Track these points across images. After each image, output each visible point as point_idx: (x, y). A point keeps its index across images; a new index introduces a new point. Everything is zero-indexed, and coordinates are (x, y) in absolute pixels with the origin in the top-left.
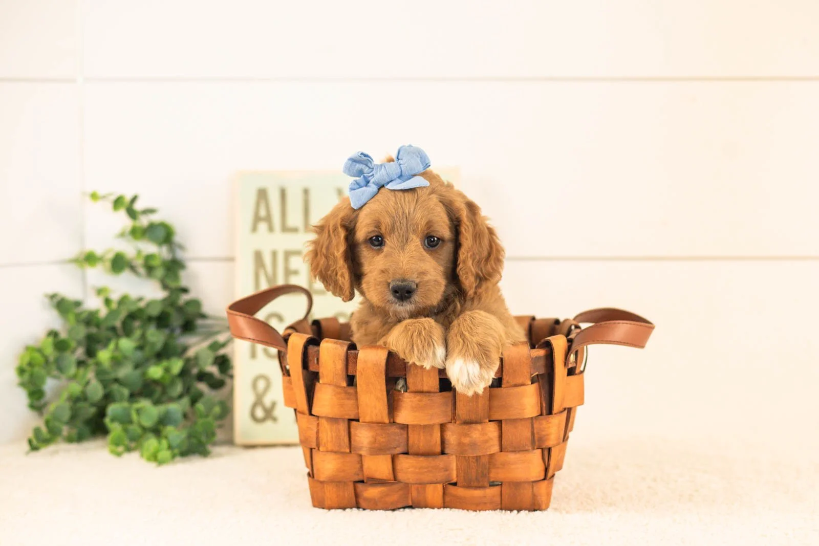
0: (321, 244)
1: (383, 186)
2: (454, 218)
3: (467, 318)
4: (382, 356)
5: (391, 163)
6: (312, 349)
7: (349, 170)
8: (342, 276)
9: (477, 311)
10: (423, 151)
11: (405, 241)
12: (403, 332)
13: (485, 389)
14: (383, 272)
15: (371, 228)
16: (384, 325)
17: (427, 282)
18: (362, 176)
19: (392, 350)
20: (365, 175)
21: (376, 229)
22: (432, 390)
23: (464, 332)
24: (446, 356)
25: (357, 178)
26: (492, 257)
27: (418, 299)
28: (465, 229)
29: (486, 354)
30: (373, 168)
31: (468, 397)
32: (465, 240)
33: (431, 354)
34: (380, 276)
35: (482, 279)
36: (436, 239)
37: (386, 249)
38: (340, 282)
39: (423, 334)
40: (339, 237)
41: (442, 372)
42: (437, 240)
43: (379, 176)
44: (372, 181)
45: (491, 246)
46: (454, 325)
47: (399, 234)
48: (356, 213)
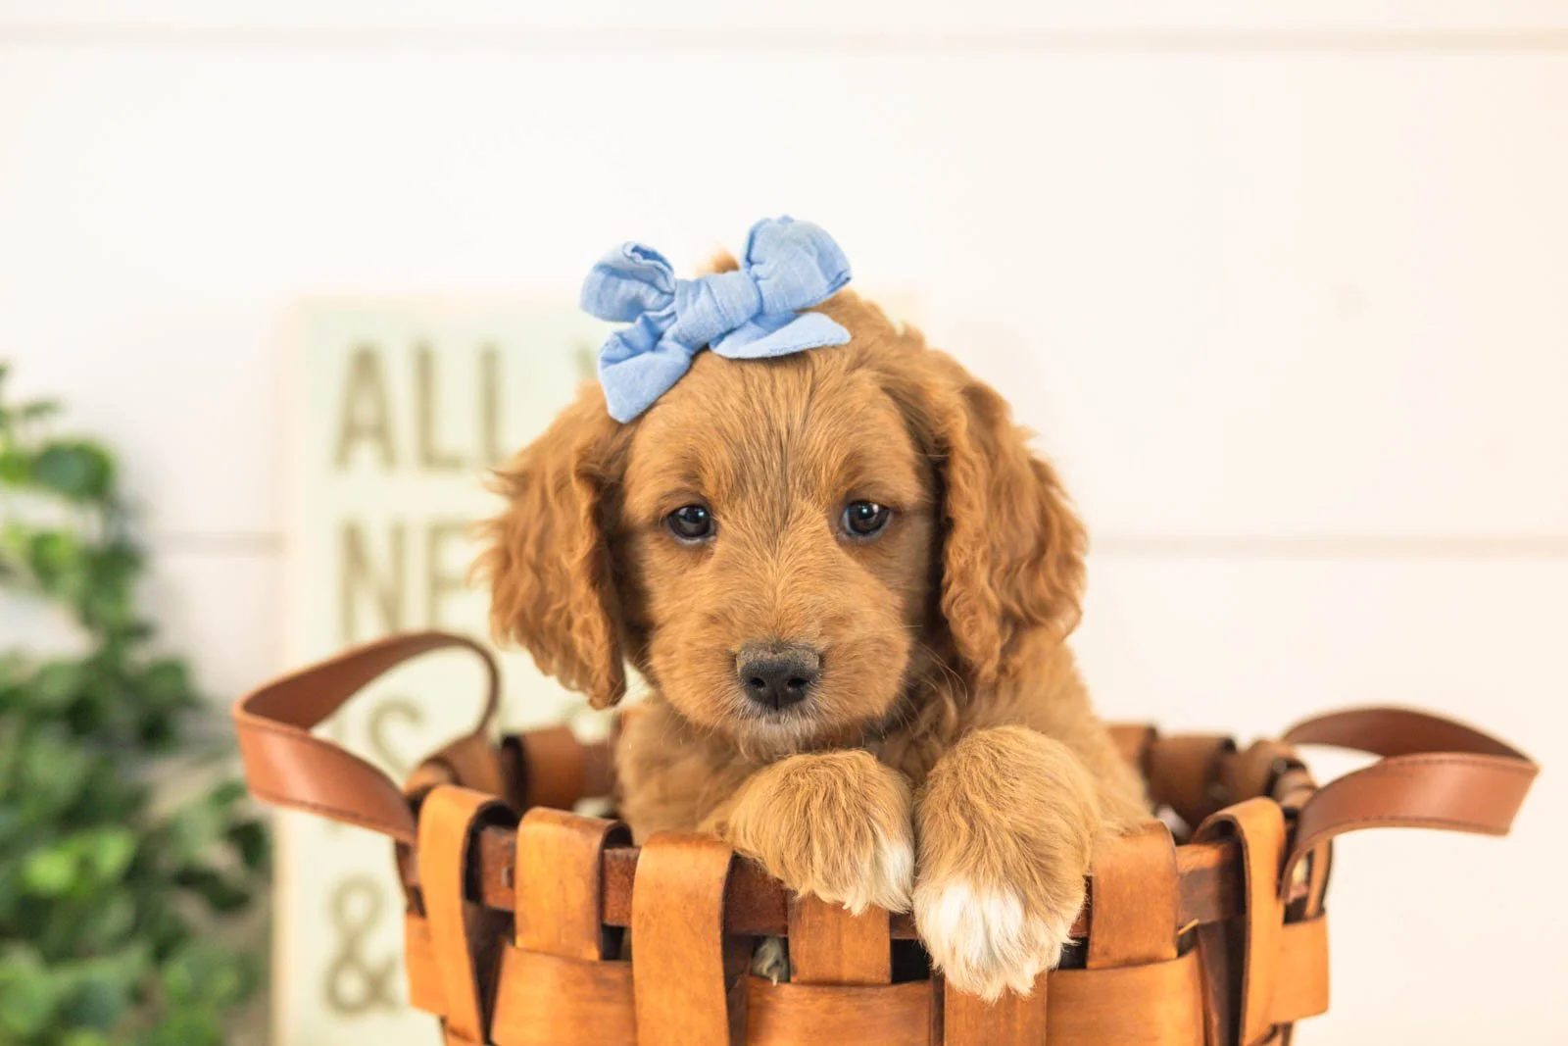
0: (520, 527)
1: (706, 348)
2: (930, 442)
3: (981, 751)
4: (712, 868)
5: (730, 274)
6: (493, 839)
7: (600, 302)
8: (586, 630)
9: (1010, 728)
10: (827, 235)
11: (778, 520)
12: (778, 794)
13: (1038, 978)
14: (713, 619)
15: (673, 483)
16: (717, 770)
17: (855, 645)
18: (639, 320)
19: (742, 850)
20: (650, 314)
21: (687, 485)
22: (871, 977)
23: (972, 797)
24: (917, 871)
25: (625, 326)
26: (1051, 557)
27: (826, 703)
28: (966, 475)
29: (1041, 868)
30: (672, 294)
31: (983, 1004)
32: (964, 510)
33: (866, 866)
34: (703, 634)
35: (1020, 623)
36: (876, 508)
37: (720, 546)
38: (580, 650)
39: (840, 805)
40: (575, 510)
41: (901, 923)
42: (880, 512)
43: (691, 316)
44: (670, 330)
45: (1045, 521)
46: (939, 775)
47: (761, 498)
48: (625, 435)
